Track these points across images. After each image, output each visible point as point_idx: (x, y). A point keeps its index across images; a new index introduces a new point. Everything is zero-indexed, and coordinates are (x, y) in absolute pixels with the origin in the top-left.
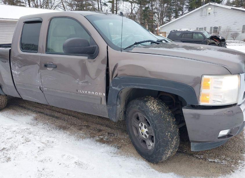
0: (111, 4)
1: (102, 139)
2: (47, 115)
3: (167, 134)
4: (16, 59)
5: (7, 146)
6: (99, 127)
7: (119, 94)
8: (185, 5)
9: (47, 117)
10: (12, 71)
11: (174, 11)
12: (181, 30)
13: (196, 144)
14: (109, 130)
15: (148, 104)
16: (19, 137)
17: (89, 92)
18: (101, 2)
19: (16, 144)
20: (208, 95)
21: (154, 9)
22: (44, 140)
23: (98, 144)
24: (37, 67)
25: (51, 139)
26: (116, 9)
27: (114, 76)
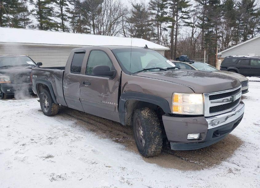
0: (170, 29)
1: (118, 140)
2: (85, 121)
3: (151, 133)
4: (66, 78)
5: (52, 137)
6: (118, 132)
7: (125, 104)
8: (256, 28)
9: (84, 123)
10: (64, 86)
11: (242, 34)
12: (237, 56)
13: (174, 144)
14: (125, 135)
15: (142, 112)
16: (61, 132)
17: (110, 103)
18: (161, 27)
19: (58, 136)
20: (177, 106)
21: (219, 33)
22: (77, 136)
23: (113, 142)
24: (78, 84)
25: (82, 136)
26: (176, 33)
27: (124, 91)
